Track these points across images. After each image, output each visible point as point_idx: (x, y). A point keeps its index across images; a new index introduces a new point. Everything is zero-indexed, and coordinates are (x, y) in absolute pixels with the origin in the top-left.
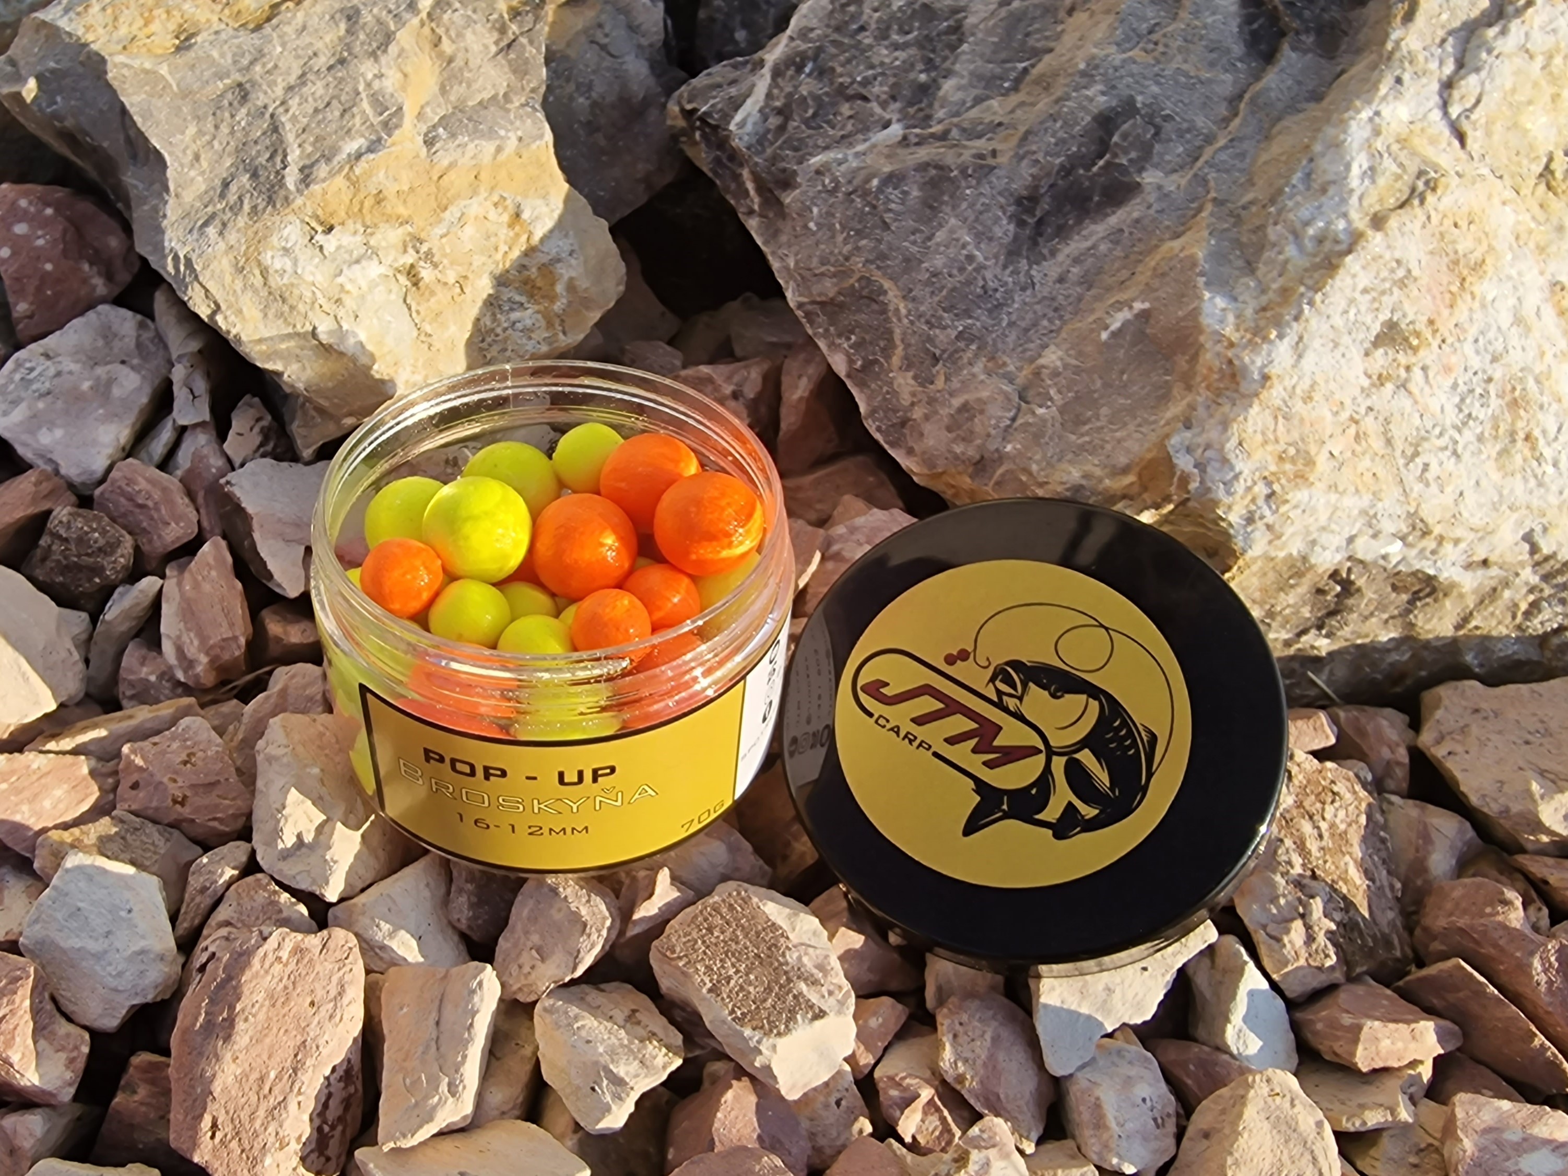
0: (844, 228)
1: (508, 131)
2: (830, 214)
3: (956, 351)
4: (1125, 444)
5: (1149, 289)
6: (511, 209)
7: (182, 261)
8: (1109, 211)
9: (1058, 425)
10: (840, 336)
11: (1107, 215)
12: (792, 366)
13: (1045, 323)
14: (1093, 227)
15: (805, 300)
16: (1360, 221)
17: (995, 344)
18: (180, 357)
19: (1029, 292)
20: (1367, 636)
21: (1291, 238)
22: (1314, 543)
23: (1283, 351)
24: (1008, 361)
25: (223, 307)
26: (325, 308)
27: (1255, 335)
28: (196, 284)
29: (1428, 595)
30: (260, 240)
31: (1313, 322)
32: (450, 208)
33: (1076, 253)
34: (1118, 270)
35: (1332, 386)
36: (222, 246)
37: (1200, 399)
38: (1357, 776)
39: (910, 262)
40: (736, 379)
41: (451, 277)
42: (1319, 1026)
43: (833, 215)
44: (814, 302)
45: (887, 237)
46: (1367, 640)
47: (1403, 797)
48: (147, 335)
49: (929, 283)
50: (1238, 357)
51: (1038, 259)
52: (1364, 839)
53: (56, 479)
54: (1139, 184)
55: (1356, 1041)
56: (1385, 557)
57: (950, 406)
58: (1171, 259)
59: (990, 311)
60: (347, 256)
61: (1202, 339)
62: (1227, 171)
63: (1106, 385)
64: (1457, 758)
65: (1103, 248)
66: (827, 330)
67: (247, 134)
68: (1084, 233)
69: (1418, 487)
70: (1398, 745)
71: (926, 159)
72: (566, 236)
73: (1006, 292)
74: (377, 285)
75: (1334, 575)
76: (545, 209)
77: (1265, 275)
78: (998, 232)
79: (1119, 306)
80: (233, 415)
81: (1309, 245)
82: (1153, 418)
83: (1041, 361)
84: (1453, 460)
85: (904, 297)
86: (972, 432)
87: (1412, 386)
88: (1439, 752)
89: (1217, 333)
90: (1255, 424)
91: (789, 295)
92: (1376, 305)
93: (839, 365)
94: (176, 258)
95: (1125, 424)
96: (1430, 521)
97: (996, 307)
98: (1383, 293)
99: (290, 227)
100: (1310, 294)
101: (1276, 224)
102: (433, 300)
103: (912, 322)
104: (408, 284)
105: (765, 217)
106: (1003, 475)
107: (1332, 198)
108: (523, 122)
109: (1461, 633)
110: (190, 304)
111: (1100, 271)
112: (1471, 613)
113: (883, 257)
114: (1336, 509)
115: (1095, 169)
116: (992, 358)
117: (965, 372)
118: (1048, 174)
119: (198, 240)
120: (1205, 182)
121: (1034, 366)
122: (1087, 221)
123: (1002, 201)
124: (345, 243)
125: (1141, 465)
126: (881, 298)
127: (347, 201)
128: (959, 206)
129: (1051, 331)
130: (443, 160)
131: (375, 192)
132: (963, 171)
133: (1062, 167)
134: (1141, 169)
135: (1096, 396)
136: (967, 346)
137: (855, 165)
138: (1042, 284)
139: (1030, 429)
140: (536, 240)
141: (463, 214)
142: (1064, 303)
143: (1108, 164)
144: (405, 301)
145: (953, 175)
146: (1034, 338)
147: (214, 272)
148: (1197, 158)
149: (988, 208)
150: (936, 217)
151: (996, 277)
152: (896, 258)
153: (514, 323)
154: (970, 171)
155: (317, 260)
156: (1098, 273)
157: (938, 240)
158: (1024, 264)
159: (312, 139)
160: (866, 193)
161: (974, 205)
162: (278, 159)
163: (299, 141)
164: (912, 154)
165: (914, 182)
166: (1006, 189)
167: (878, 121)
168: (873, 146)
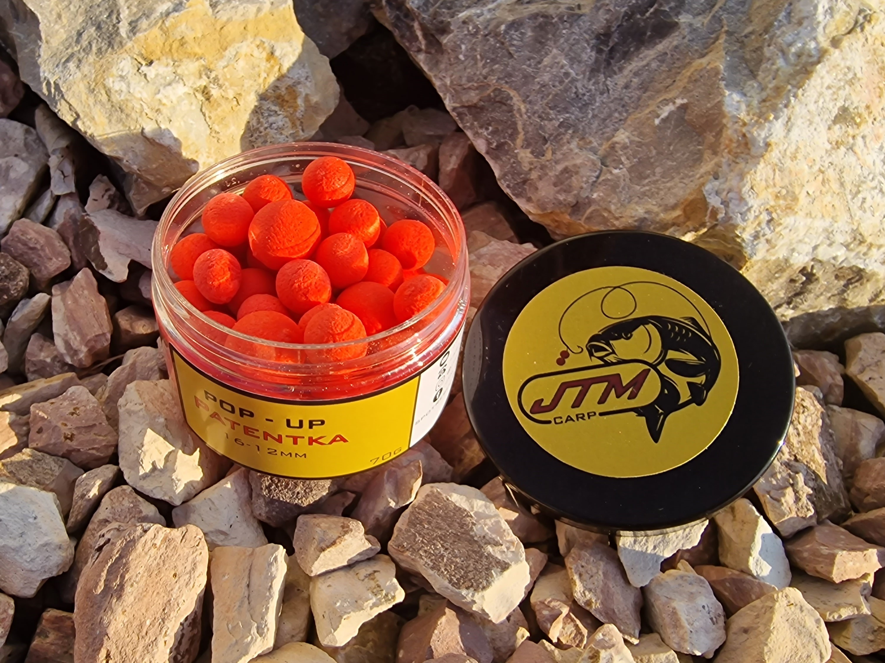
0: (482, 58)
2: (473, 49)
3: (559, 135)
4: (674, 191)
5: (686, 91)
6: (268, 50)
7: (53, 85)
8: (657, 41)
9: (627, 180)
10: (481, 127)
11: (656, 44)
12: (445, 149)
13: (616, 115)
14: (647, 52)
15: (458, 105)
16: (825, 43)
17: (584, 130)
18: (54, 151)
19: (605, 95)
20: (816, 307)
21: (780, 54)
22: (793, 250)
23: (778, 127)
24: (593, 140)
25: (82, 115)
26: (150, 115)
27: (760, 117)
28: (62, 101)
29: (857, 281)
30: (105, 71)
31: (797, 108)
32: (229, 49)
33: (636, 69)
34: (664, 79)
35: (809, 149)
36: (79, 75)
37: (724, 160)
38: (815, 395)
39: (527, 78)
40: (411, 158)
41: (231, 94)
42: (806, 555)
43: (475, 50)
44: (463, 107)
45: (511, 62)
46: (815, 310)
47: (840, 406)
48: (31, 138)
49: (540, 91)
50: (749, 132)
51: (611, 74)
52: (821, 435)
54: (677, 23)
55: (832, 564)
56: (834, 258)
57: (556, 170)
58: (701, 70)
59: (580, 108)
60: (162, 81)
61: (724, 121)
62: (733, 13)
63: (659, 153)
64: (875, 381)
65: (654, 65)
66: (472, 124)
67: (92, 1)
68: (641, 56)
69: (859, 213)
70: (835, 374)
71: (536, 12)
72: (304, 66)
73: (590, 96)
74: (183, 100)
75: (803, 271)
76: (290, 49)
77: (764, 79)
78: (585, 57)
79: (666, 102)
80: (90, 188)
81: (792, 58)
82: (691, 173)
83: (615, 139)
84: (880, 195)
85: (524, 101)
86: (570, 186)
87: (856, 149)
88: (864, 378)
89: (734, 117)
90: (761, 175)
91: (447, 103)
92: (835, 97)
93: (481, 147)
94: (48, 84)
95: (673, 178)
96: (866, 234)
97: (584, 105)
98: (839, 88)
99: (124, 62)
100: (794, 90)
101: (769, 46)
102: (219, 110)
103: (529, 117)
104: (203, 99)
105: (429, 53)
106: (592, 213)
107: (806, 28)
109: (873, 304)
110: (60, 115)
111: (652, 80)
112: (881, 292)
113: (510, 75)
114: (810, 228)
115: (648, 14)
116: (583, 139)
117: (565, 148)
118: (617, 19)
119: (62, 72)
120: (720, 20)
121: (610, 142)
122: (643, 48)
123: (587, 37)
124: (161, 72)
125: (685, 204)
126: (509, 102)
127: (162, 45)
128: (558, 40)
129: (621, 120)
130: (223, 17)
131: (180, 38)
132: (561, 18)
133: (626, 13)
134: (678, 14)
135: (652, 160)
136: (566, 131)
137: (489, 17)
138: (614, 90)
139: (609, 183)
140: (284, 70)
141: (237, 53)
142: (629, 101)
143: (656, 10)
144: (201, 110)
145: (554, 21)
146: (610, 124)
147: (74, 92)
148: (713, 6)
149: (577, 42)
150: (543, 48)
151: (584, 86)
152: (517, 76)
153: (271, 124)
154: (565, 18)
155: (143, 83)
156: (651, 82)
157: (545, 63)
158: (602, 77)
159: (136, 3)
160: (497, 35)
161: (568, 40)
162: (114, 16)
163: (128, 4)
164: (526, 9)
165: (528, 27)
166: (589, 29)
168: (499, 5)
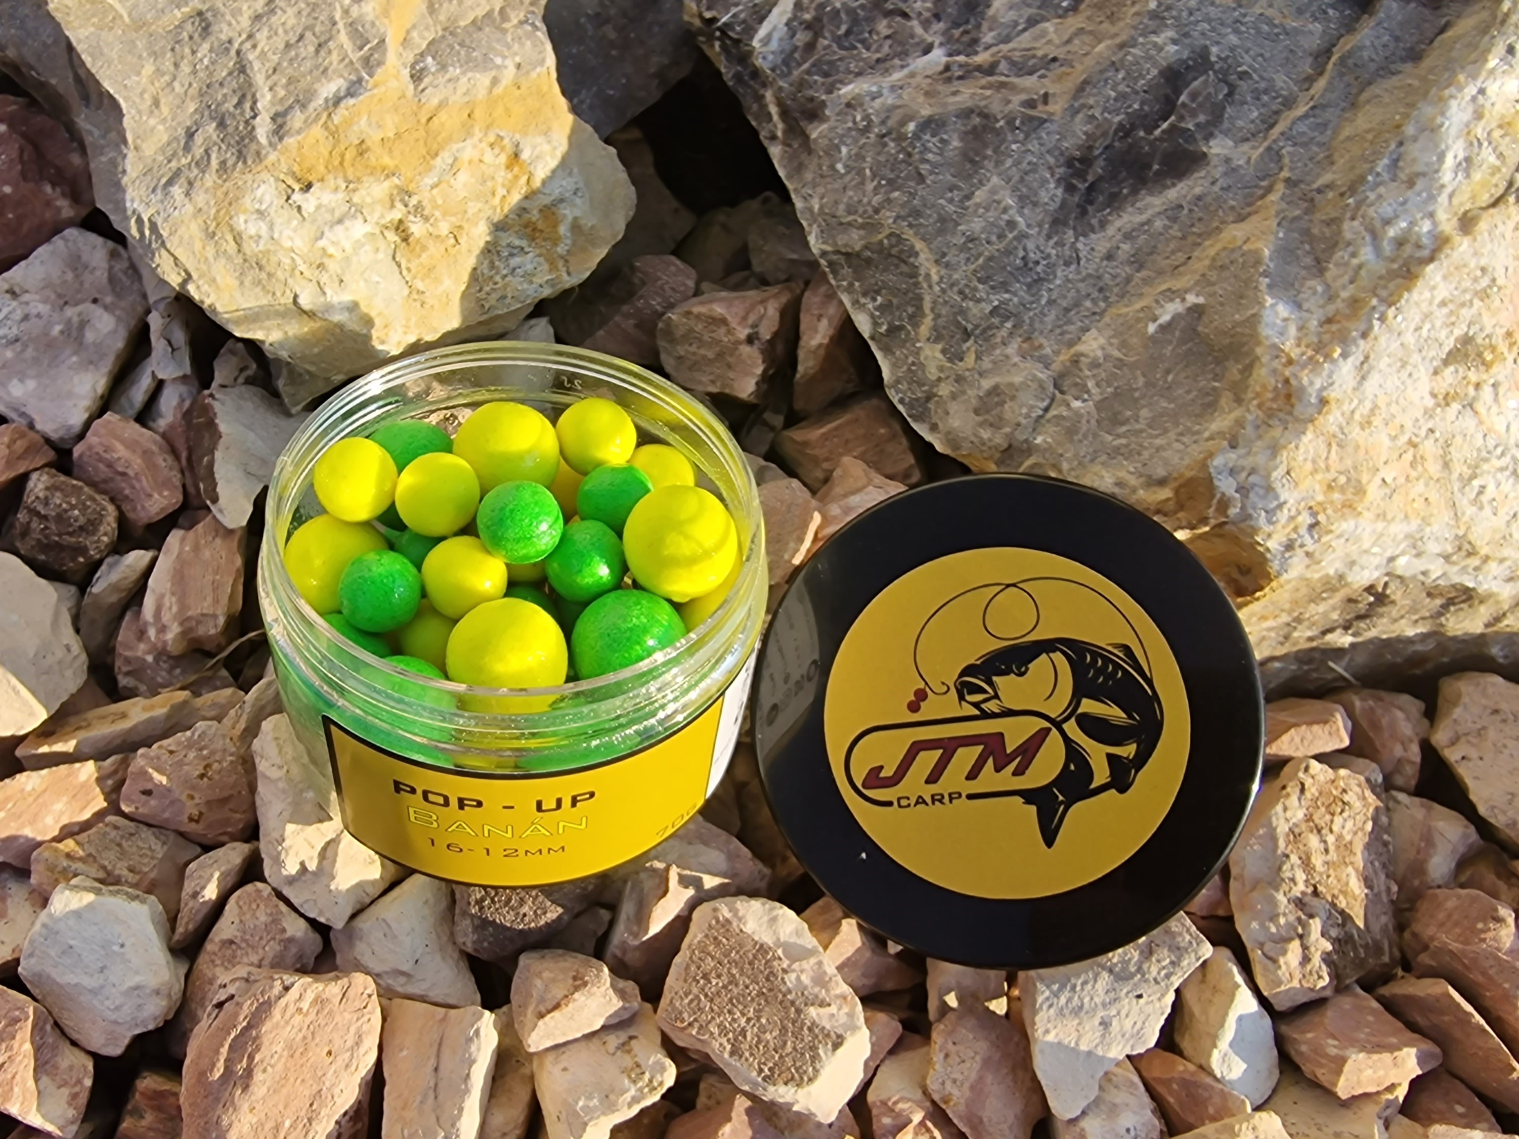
0: (874, 176)
1: (504, 57)
2: (860, 157)
3: (990, 327)
4: (1165, 454)
5: (1204, 282)
6: (510, 149)
7: (147, 224)
8: (1169, 183)
9: (1093, 422)
10: (865, 294)
11: (1166, 187)
13: (1088, 304)
14: (1149, 199)
15: (828, 248)
16: (1447, 223)
17: (1031, 325)
19: (1073, 267)
20: (1394, 632)
21: (1368, 238)
22: (1353, 562)
23: (1346, 371)
24: (1045, 343)
25: (195, 276)
26: (307, 274)
27: (1317, 351)
28: (163, 252)
29: (1463, 602)
30: (231, 202)
31: (1383, 340)
32: (441, 155)
33: (1128, 228)
34: (1173, 252)
35: (1394, 408)
36: (189, 209)
37: (1250, 417)
38: (1367, 780)
39: (946, 223)
40: (752, 315)
41: (444, 228)
43: (863, 158)
44: (838, 252)
45: (922, 191)
46: (1393, 635)
48: (119, 266)
49: (963, 248)
50: (1295, 376)
51: (1086, 231)
53: (32, 434)
54: (1205, 155)
57: (979, 388)
58: (1234, 250)
59: (1029, 286)
60: (328, 217)
61: (1258, 350)
62: (1304, 145)
63: (1149, 384)
64: (1470, 764)
65: (1158, 224)
66: (851, 285)
67: (211, 75)
68: (1138, 205)
69: (1471, 510)
70: (1410, 739)
71: (969, 104)
72: (570, 174)
73: (1047, 266)
74: (363, 245)
75: (1370, 589)
76: (546, 147)
77: (1335, 279)
78: (1044, 196)
79: (1171, 294)
80: (216, 364)
81: (1387, 247)
82: (1196, 427)
85: (937, 262)
86: (1001, 419)
87: (1479, 406)
88: (1454, 755)
89: (1275, 346)
90: (1307, 452)
91: (812, 239)
92: (1453, 319)
93: (863, 325)
94: (139, 221)
95: (1166, 431)
96: (1478, 543)
97: (1035, 281)
99: (263, 187)
100: (1382, 308)
101: (1353, 219)
102: (424, 256)
103: (943, 291)
104: (397, 238)
105: (789, 146)
106: (1031, 467)
107: (1419, 194)
108: (522, 45)
109: (1490, 630)
110: (159, 271)
111: (1153, 251)
112: (1504, 614)
113: (916, 213)
114: (1382, 535)
115: (1157, 132)
116: (1028, 339)
117: (997, 352)
118: (1104, 134)
119: (162, 202)
120: (1280, 157)
121: (1073, 351)
122: (1143, 192)
123: (1051, 160)
124: (325, 201)
125: (1181, 481)
126: (912, 260)
127: (326, 154)
128: (1003, 163)
129: (1094, 314)
130: (433, 98)
131: (357, 142)
132: (1010, 122)
133: (1121, 125)
134: (1209, 137)
135: (1137, 394)
136: (1002, 323)
137: (890, 101)
138: (1088, 260)
139: (1063, 423)
140: (537, 183)
141: (456, 159)
142: (1111, 283)
143: (1173, 127)
144: (394, 258)
145: (998, 125)
146: (1075, 319)
147: (181, 237)
148: (1272, 126)
149: (1034, 168)
150: (976, 172)
151: (1038, 247)
152: (930, 216)
153: (514, 269)
154: (1017, 123)
155: (295, 222)
156: (1151, 253)
157: (978, 200)
158: (1070, 235)
159: (284, 81)
160: (901, 138)
161: (1019, 163)
162: (247, 105)
163: (269, 83)
164: (955, 93)
165: (954, 130)
166: (1056, 147)
167: (918, 44)
168: (912, 75)
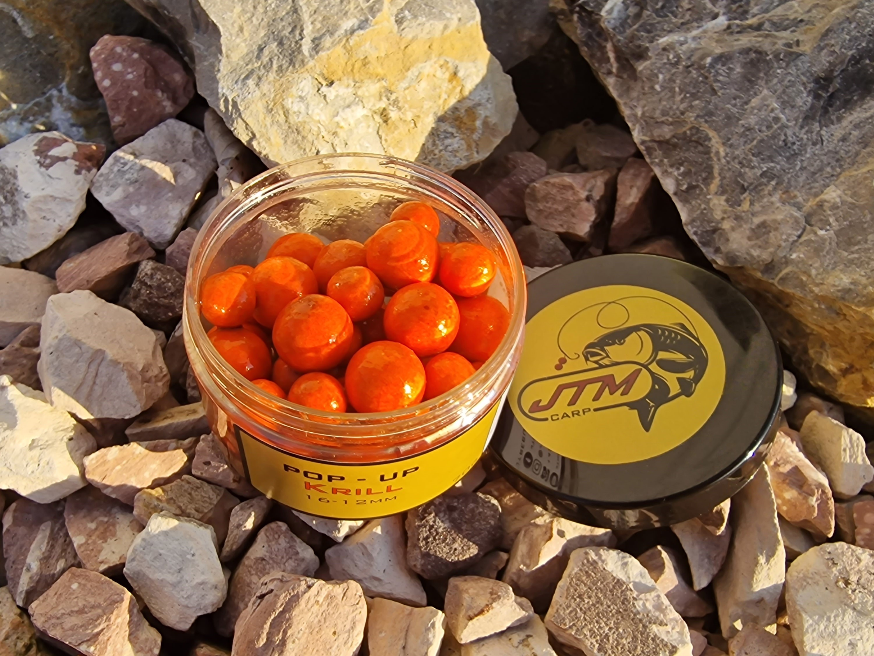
0: (681, 91)
1: (452, 14)
2: (672, 80)
6: (452, 70)
7: (231, 103)
9: (834, 244)
10: (672, 166)
12: (624, 178)
13: (829, 169)
14: (872, 103)
15: (646, 138)
17: (789, 182)
18: (223, 161)
19: (818, 147)
24: (798, 194)
25: (258, 136)
26: (326, 138)
28: (240, 120)
30: (284, 90)
32: (411, 69)
33: (857, 121)
36: (258, 93)
39: (731, 119)
40: (588, 186)
41: (409, 116)
43: (674, 81)
44: (653, 141)
45: (714, 99)
48: (199, 142)
49: (743, 135)
51: (827, 123)
53: (141, 239)
57: (752, 223)
59: (788, 158)
60: (342, 103)
66: (661, 161)
67: (276, 14)
68: (864, 106)
71: (748, 46)
72: (486, 88)
73: (801, 145)
74: (361, 122)
76: (474, 70)
78: (799, 102)
83: (824, 197)
85: (724, 144)
86: (767, 242)
93: (669, 186)
94: (226, 101)
97: (792, 155)
99: (304, 82)
102: (396, 132)
103: (728, 162)
104: (381, 121)
105: (621, 77)
106: (788, 274)
108: (462, 7)
110: (235, 133)
113: (711, 114)
116: (787, 192)
117: (765, 200)
118: (841, 62)
119: (241, 89)
121: (818, 199)
122: (868, 98)
123: (804, 79)
124: (341, 93)
126: (706, 143)
127: (344, 64)
128: (770, 81)
129: (832, 176)
130: (408, 34)
131: (362, 57)
132: (776, 56)
133: (853, 56)
135: (865, 226)
136: (769, 182)
137: (693, 46)
138: (829, 142)
139: (812, 244)
140: (466, 93)
141: (420, 73)
142: (844, 156)
144: (378, 133)
145: (768, 58)
146: (819, 179)
147: (252, 111)
149: (792, 84)
150: (752, 88)
151: (794, 134)
152: (720, 115)
153: (447, 146)
154: (782, 56)
155: (322, 105)
157: (753, 105)
158: (816, 126)
159: (320, 18)
160: (701, 67)
161: (783, 81)
162: (297, 32)
163: (311, 19)
164: (736, 40)
165: (738, 62)
166: (808, 71)
167: (709, 13)
168: (705, 32)
